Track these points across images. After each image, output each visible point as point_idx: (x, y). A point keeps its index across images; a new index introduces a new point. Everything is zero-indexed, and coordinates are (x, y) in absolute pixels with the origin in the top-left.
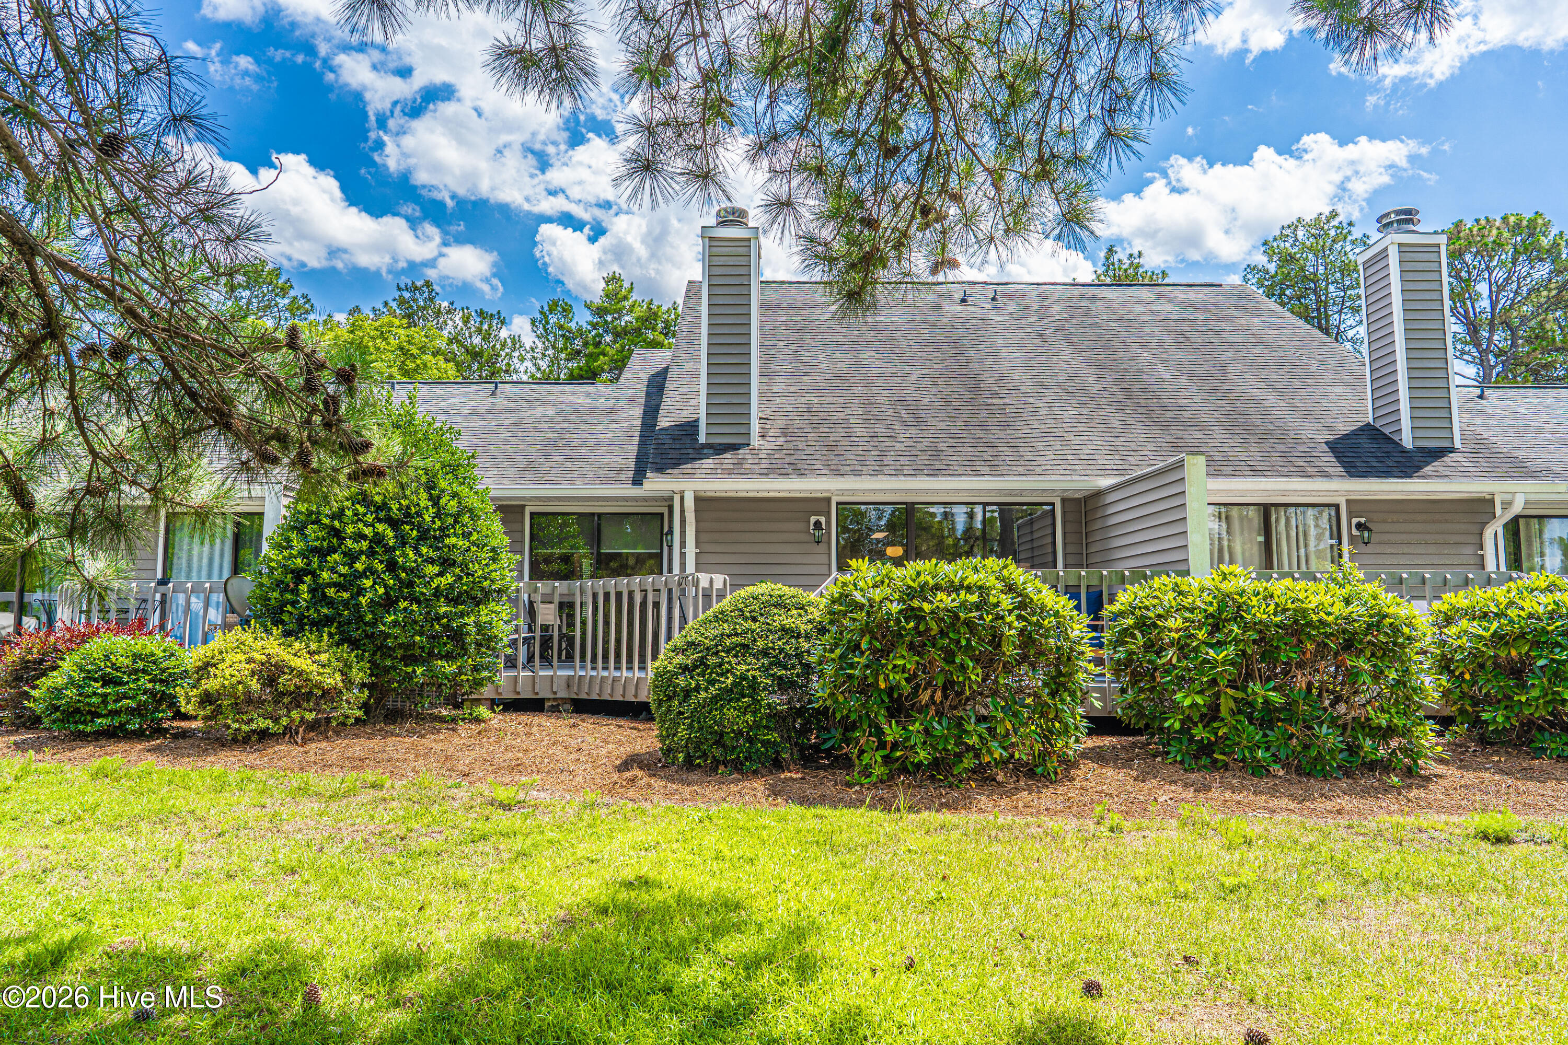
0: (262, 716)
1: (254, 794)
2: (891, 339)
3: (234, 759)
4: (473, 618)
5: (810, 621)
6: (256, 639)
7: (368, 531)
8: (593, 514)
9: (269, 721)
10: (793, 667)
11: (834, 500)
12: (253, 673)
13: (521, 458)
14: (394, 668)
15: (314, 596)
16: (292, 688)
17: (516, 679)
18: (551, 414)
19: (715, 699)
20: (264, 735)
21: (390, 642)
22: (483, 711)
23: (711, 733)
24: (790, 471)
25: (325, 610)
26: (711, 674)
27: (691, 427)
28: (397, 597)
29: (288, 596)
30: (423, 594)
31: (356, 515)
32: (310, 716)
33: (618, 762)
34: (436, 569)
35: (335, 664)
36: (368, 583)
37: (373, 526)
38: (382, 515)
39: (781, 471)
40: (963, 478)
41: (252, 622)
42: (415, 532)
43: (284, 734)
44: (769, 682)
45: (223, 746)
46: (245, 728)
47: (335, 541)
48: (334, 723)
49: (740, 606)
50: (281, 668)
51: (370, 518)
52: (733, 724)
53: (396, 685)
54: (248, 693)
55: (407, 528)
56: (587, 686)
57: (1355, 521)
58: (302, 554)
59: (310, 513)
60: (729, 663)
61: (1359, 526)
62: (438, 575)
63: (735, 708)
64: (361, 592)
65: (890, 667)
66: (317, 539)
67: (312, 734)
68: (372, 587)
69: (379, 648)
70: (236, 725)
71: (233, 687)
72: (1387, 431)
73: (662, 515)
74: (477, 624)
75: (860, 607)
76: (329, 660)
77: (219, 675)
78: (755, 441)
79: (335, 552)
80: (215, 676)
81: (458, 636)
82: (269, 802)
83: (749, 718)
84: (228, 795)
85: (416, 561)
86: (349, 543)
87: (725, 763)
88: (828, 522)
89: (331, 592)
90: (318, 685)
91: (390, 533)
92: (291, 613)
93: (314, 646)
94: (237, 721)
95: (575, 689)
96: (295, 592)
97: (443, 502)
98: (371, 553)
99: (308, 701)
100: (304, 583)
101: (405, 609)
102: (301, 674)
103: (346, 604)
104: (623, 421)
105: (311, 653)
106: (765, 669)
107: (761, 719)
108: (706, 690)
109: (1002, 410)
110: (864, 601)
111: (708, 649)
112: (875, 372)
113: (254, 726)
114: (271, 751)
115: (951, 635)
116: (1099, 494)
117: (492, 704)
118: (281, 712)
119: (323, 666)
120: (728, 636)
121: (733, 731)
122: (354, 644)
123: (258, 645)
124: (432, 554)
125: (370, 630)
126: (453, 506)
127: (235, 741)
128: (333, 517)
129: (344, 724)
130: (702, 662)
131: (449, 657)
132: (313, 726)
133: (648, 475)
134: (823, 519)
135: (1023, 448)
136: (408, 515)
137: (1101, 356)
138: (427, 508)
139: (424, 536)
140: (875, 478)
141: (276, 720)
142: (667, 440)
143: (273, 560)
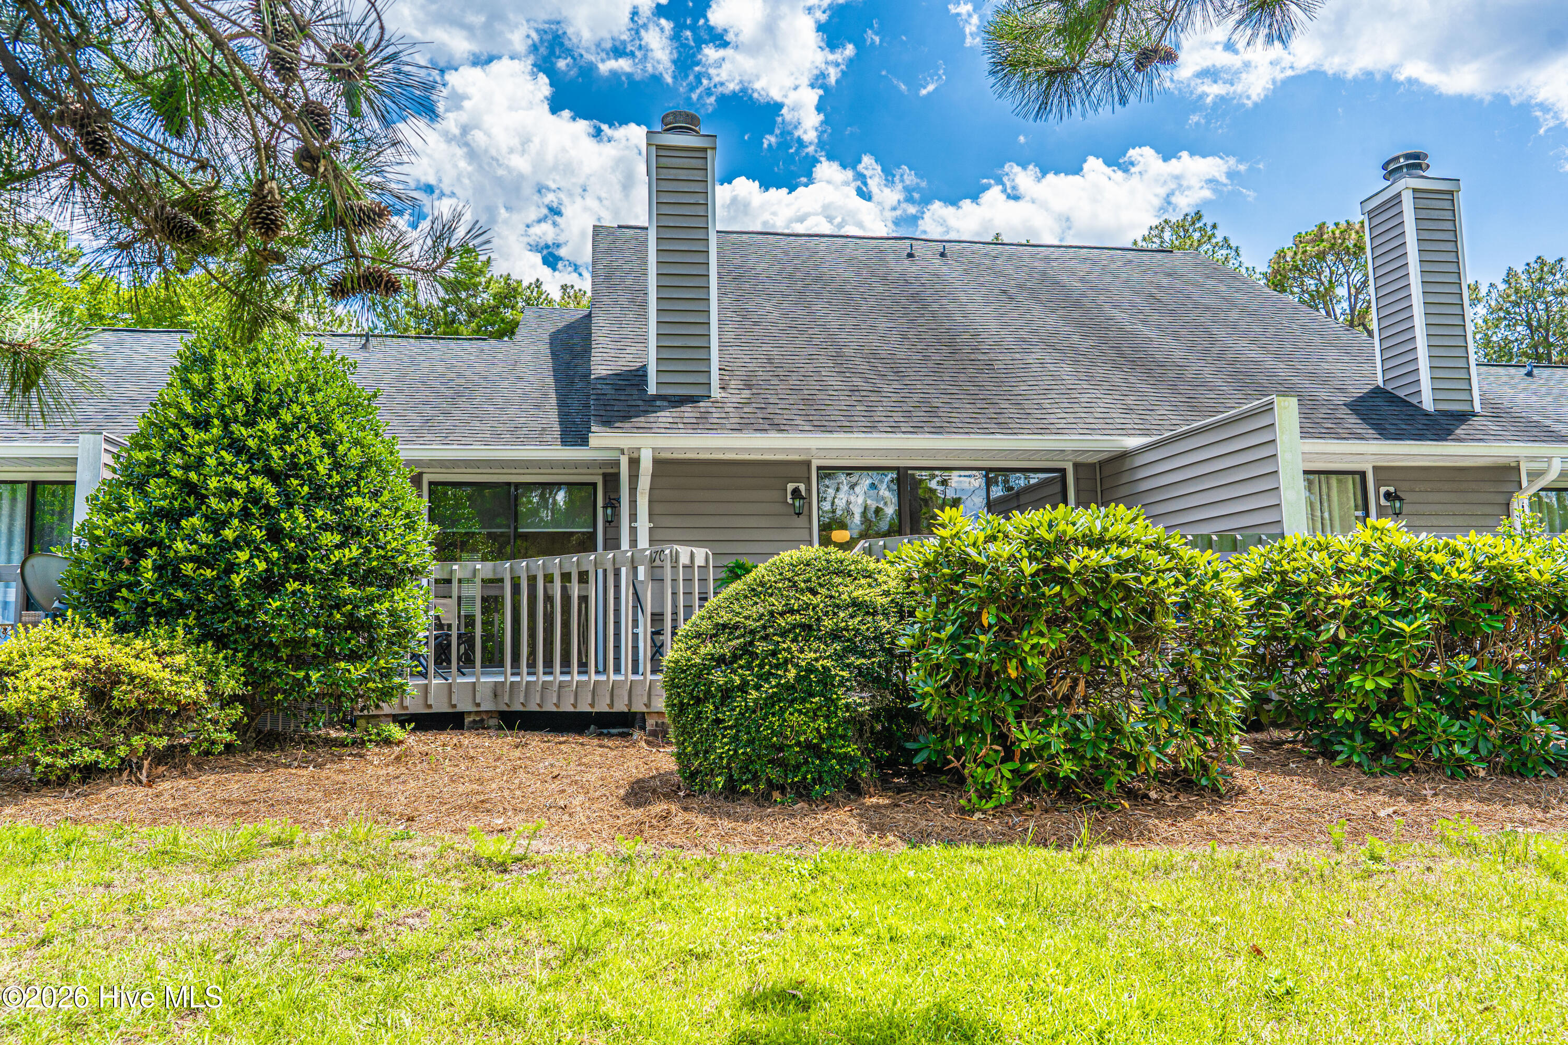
0: (87, 745)
1: (89, 863)
2: (842, 291)
3: (46, 809)
4: (387, 604)
5: (886, 593)
6: (75, 636)
7: (240, 486)
8: (509, 484)
9: (98, 752)
10: (873, 654)
11: (815, 463)
12: (73, 685)
13: (414, 416)
14: (279, 674)
15: (160, 576)
16: (133, 703)
17: (426, 688)
18: (441, 370)
19: (772, 700)
20: (90, 772)
21: (274, 637)
22: (396, 731)
23: (766, 748)
24: (767, 427)
25: (180, 594)
26: (761, 666)
27: (638, 377)
28: (281, 576)
29: (123, 576)
30: (318, 571)
31: (220, 464)
32: (161, 743)
33: (622, 792)
34: (337, 538)
35: (195, 669)
36: (243, 556)
37: (247, 479)
38: (258, 465)
39: (756, 427)
40: (972, 436)
41: (69, 613)
42: (306, 488)
43: (120, 771)
44: (845, 674)
45: (27, 790)
46: (61, 763)
47: (191, 500)
48: (194, 752)
49: (789, 575)
50: (115, 677)
51: (241, 469)
52: (798, 734)
53: (280, 697)
54: (65, 713)
55: (295, 482)
56: (522, 695)
57: (1383, 490)
58: (141, 517)
59: (152, 463)
60: (788, 650)
61: (1388, 495)
62: (337, 547)
63: (800, 712)
64: (231, 568)
65: (1027, 648)
66: (165, 497)
67: (161, 769)
68: (247, 562)
69: (256, 647)
70: (48, 760)
71: (43, 704)
72: (1401, 393)
73: (594, 485)
74: (392, 613)
75: (978, 569)
76: (187, 664)
77: (21, 686)
78: (716, 393)
79: (192, 514)
80: (16, 689)
81: (367, 626)
82: (115, 876)
83: (822, 724)
84: (48, 868)
85: (308, 527)
86: (213, 502)
87: (782, 789)
88: (809, 490)
89: (188, 568)
90: (172, 699)
91: (272, 489)
92: (126, 600)
93: (163, 645)
94: (48, 754)
95: (506, 699)
96: (133, 570)
97: (341, 449)
98: (245, 515)
99: (156, 722)
100: (146, 557)
101: (294, 593)
102: (146, 682)
103: (208, 584)
104: (531, 379)
105: (160, 655)
106: (839, 657)
107: (838, 725)
108: (758, 688)
109: (990, 365)
110: (983, 560)
111: (753, 632)
112: (835, 324)
113: (76, 759)
114: (103, 796)
115: (1102, 604)
116: (1124, 456)
117: (401, 720)
118: (116, 739)
119: (179, 672)
120: (782, 614)
121: (798, 744)
122: (221, 642)
123: (80, 644)
124: (330, 518)
125: (244, 621)
126: (355, 456)
127: (45, 782)
128: (186, 468)
129: (207, 753)
130: (747, 650)
131: (354, 657)
132: (162, 758)
133: (593, 429)
134: (802, 487)
135: (1027, 404)
136: (294, 466)
137: (1076, 315)
138: (321, 458)
139: (317, 496)
140: (870, 435)
141: (109, 750)
142: (608, 390)
143: (98, 527)
